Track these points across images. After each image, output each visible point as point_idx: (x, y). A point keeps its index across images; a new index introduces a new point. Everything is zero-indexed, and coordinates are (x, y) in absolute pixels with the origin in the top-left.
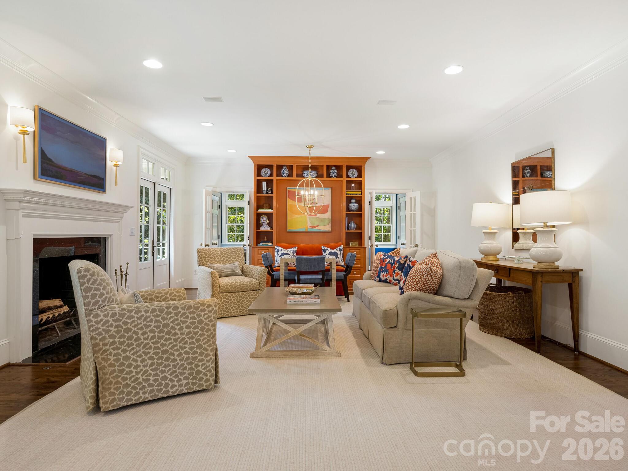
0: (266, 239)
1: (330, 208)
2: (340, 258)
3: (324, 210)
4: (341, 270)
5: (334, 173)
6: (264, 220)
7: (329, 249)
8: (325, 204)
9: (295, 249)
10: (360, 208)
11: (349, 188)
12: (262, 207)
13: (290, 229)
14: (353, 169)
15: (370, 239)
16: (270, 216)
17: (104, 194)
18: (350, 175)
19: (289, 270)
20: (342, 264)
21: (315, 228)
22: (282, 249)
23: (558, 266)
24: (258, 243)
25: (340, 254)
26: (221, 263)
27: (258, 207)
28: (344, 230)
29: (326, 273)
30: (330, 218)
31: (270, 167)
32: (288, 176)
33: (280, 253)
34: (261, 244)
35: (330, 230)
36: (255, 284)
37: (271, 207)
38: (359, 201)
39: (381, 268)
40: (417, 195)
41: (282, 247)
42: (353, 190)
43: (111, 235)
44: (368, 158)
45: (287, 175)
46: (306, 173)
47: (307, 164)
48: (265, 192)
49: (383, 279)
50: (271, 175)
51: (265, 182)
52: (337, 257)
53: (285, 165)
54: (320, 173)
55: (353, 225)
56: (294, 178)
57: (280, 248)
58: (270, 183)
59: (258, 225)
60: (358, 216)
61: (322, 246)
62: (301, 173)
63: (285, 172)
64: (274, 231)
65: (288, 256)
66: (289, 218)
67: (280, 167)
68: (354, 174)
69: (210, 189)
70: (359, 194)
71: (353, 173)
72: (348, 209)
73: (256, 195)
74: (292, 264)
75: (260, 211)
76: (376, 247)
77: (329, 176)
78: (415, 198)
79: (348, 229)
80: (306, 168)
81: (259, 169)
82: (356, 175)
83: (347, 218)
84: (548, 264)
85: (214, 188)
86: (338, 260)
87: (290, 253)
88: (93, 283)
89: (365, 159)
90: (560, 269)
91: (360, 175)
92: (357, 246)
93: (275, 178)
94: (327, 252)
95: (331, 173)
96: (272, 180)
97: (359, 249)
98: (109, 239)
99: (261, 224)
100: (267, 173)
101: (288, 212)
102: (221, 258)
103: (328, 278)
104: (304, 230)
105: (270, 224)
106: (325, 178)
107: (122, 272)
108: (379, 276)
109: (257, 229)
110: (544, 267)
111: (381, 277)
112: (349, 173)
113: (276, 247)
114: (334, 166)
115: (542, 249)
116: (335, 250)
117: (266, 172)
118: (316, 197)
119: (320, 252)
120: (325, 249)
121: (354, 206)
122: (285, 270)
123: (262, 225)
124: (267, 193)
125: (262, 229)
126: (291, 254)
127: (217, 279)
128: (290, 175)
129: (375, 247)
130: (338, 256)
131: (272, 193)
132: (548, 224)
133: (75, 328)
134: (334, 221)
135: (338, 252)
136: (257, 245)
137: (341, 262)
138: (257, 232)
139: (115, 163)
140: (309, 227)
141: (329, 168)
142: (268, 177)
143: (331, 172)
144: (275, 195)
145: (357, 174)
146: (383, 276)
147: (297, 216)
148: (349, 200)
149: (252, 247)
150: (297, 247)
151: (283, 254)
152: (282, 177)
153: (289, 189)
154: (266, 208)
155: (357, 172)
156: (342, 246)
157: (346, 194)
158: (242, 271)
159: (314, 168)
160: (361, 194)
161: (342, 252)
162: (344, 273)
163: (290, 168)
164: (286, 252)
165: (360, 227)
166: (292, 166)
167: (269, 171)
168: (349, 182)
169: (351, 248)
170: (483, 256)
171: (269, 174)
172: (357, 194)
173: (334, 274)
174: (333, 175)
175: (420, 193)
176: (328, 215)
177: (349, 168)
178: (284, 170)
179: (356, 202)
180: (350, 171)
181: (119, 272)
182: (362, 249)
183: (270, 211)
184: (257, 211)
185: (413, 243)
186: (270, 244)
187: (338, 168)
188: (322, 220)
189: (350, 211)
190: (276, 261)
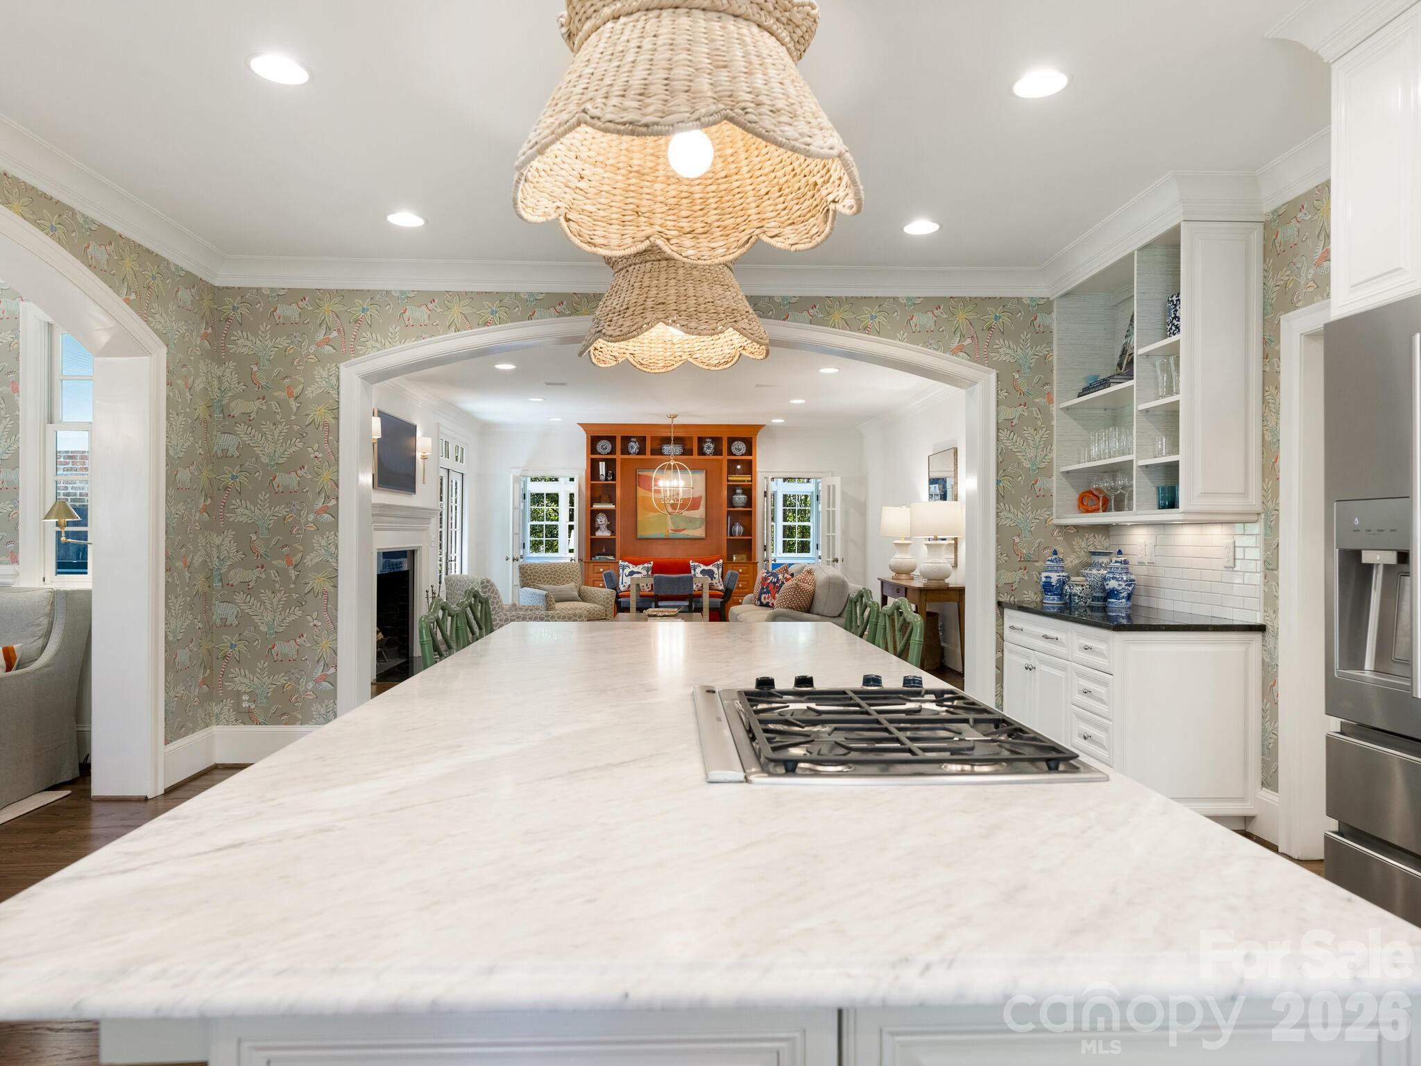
0: (604, 550)
1: (703, 502)
2: (717, 578)
3: (694, 505)
4: (718, 596)
5: (709, 448)
6: (602, 520)
7: (702, 565)
8: (696, 496)
9: (650, 565)
10: (750, 502)
11: (732, 471)
12: (599, 501)
13: (642, 533)
14: (739, 442)
15: (765, 550)
16: (610, 514)
17: (414, 495)
18: (734, 451)
19: (641, 596)
20: (721, 588)
21: (680, 533)
22: (631, 565)
23: (948, 584)
24: (592, 555)
25: (717, 572)
26: (551, 584)
27: (593, 500)
28: (724, 537)
29: (694, 599)
30: (704, 517)
31: (612, 439)
32: (638, 454)
33: (627, 571)
34: (597, 557)
35: (703, 535)
36: (599, 611)
37: (612, 501)
38: (748, 491)
39: (763, 589)
40: (836, 481)
41: (629, 562)
42: (739, 474)
43: (420, 547)
44: (760, 427)
45: (637, 450)
46: (667, 449)
47: (668, 435)
48: (603, 478)
49: (764, 602)
50: (613, 452)
51: (604, 463)
52: (712, 577)
53: (634, 437)
54: (688, 447)
55: (738, 529)
56: (648, 456)
57: (626, 563)
58: (610, 464)
59: (593, 528)
60: (745, 516)
61: (691, 561)
62: (658, 447)
63: (634, 447)
64: (618, 537)
65: (639, 576)
66: (639, 518)
67: (626, 439)
68: (741, 450)
69: (518, 472)
70: (748, 481)
71: (739, 448)
72: (731, 503)
73: (590, 482)
74: (645, 588)
75: (596, 506)
76: (773, 562)
77: (701, 453)
78: (834, 486)
79: (731, 535)
80: (667, 440)
81: (594, 441)
82: (743, 451)
83: (729, 518)
84: (936, 581)
85: (524, 470)
86: (714, 581)
87: (641, 571)
88: (492, 593)
89: (757, 428)
90: (950, 586)
91: (749, 451)
92: (745, 561)
93: (618, 456)
94: (698, 570)
95: (705, 449)
96: (615, 460)
97: (746, 565)
98: (418, 552)
99: (597, 526)
100: (606, 448)
101: (639, 508)
102: (551, 578)
103: (698, 606)
104: (662, 536)
105: (611, 527)
106: (695, 456)
107: (434, 593)
108: (759, 599)
109: (591, 535)
110: (933, 584)
111: (763, 600)
112: (732, 448)
113: (621, 562)
114: (710, 438)
115: (931, 565)
116: (710, 567)
117: (603, 447)
118: (681, 490)
119: (687, 569)
120: (694, 566)
121: (740, 498)
122: (637, 596)
123: (598, 528)
124: (606, 480)
125: (599, 534)
126: (644, 573)
127: (553, 604)
128: (642, 451)
129: (771, 562)
130: (715, 576)
131: (614, 479)
132: (939, 537)
133: (385, 662)
134: (709, 522)
135: (715, 570)
136: (591, 559)
137: (719, 584)
138: (591, 539)
139: (422, 454)
140: (670, 531)
141: (701, 440)
142: (608, 454)
143: (705, 446)
144: (618, 482)
145: (745, 449)
146: (765, 598)
147: (652, 514)
148: (732, 490)
149: (585, 562)
150: (652, 563)
151: (632, 573)
152: (629, 454)
153: (640, 473)
154: (605, 502)
155: (744, 446)
156: (721, 561)
157: (728, 481)
158: (579, 595)
159: (678, 440)
160: (751, 481)
161: (720, 570)
162: (722, 600)
163: (642, 440)
164: (636, 569)
165: (749, 530)
166: (645, 437)
167: (609, 446)
168: (732, 463)
169: (734, 563)
170: (894, 574)
171: (608, 450)
172: (744, 481)
173: (706, 601)
174: (708, 451)
175: (842, 479)
176: (700, 513)
177: (731, 440)
178: (632, 444)
179: (743, 493)
180: (734, 444)
181: (430, 594)
182: (752, 565)
183: (611, 506)
184: (592, 506)
185: (831, 557)
186: (611, 558)
187: (716, 440)
188: (691, 521)
189: (734, 507)
190: (620, 583)
